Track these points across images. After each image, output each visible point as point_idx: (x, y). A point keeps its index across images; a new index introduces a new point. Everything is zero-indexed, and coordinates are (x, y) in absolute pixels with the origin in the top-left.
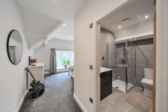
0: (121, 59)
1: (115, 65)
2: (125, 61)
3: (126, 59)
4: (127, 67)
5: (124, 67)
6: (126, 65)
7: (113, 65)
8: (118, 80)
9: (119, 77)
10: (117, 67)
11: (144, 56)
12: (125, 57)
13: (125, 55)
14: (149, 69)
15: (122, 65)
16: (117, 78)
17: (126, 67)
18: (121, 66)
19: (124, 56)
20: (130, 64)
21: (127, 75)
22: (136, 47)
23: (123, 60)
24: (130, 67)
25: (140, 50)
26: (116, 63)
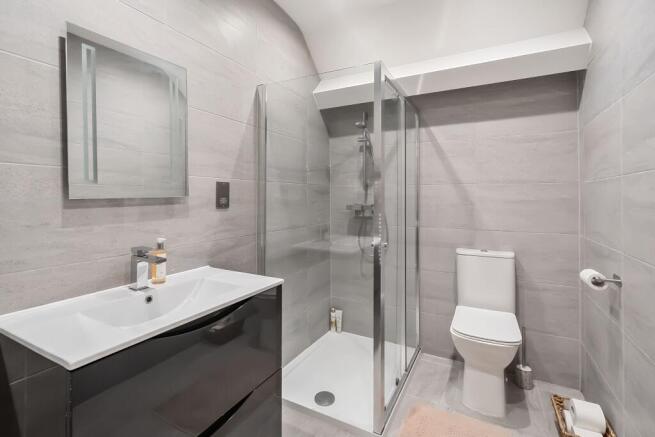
0: (349, 207)
1: (318, 246)
2: (367, 214)
3: (376, 201)
4: (381, 251)
5: (363, 250)
6: (376, 240)
7: (307, 244)
8: (331, 334)
9: (337, 315)
10: (325, 255)
11: (457, 183)
12: (371, 191)
13: (368, 182)
14: (478, 252)
15: (357, 238)
16: (330, 324)
17: (376, 250)
18: (350, 244)
19: (366, 187)
20: (392, 235)
21: (382, 296)
22: (419, 132)
23: (357, 212)
24: (392, 248)
25: (440, 152)
26: (323, 232)
